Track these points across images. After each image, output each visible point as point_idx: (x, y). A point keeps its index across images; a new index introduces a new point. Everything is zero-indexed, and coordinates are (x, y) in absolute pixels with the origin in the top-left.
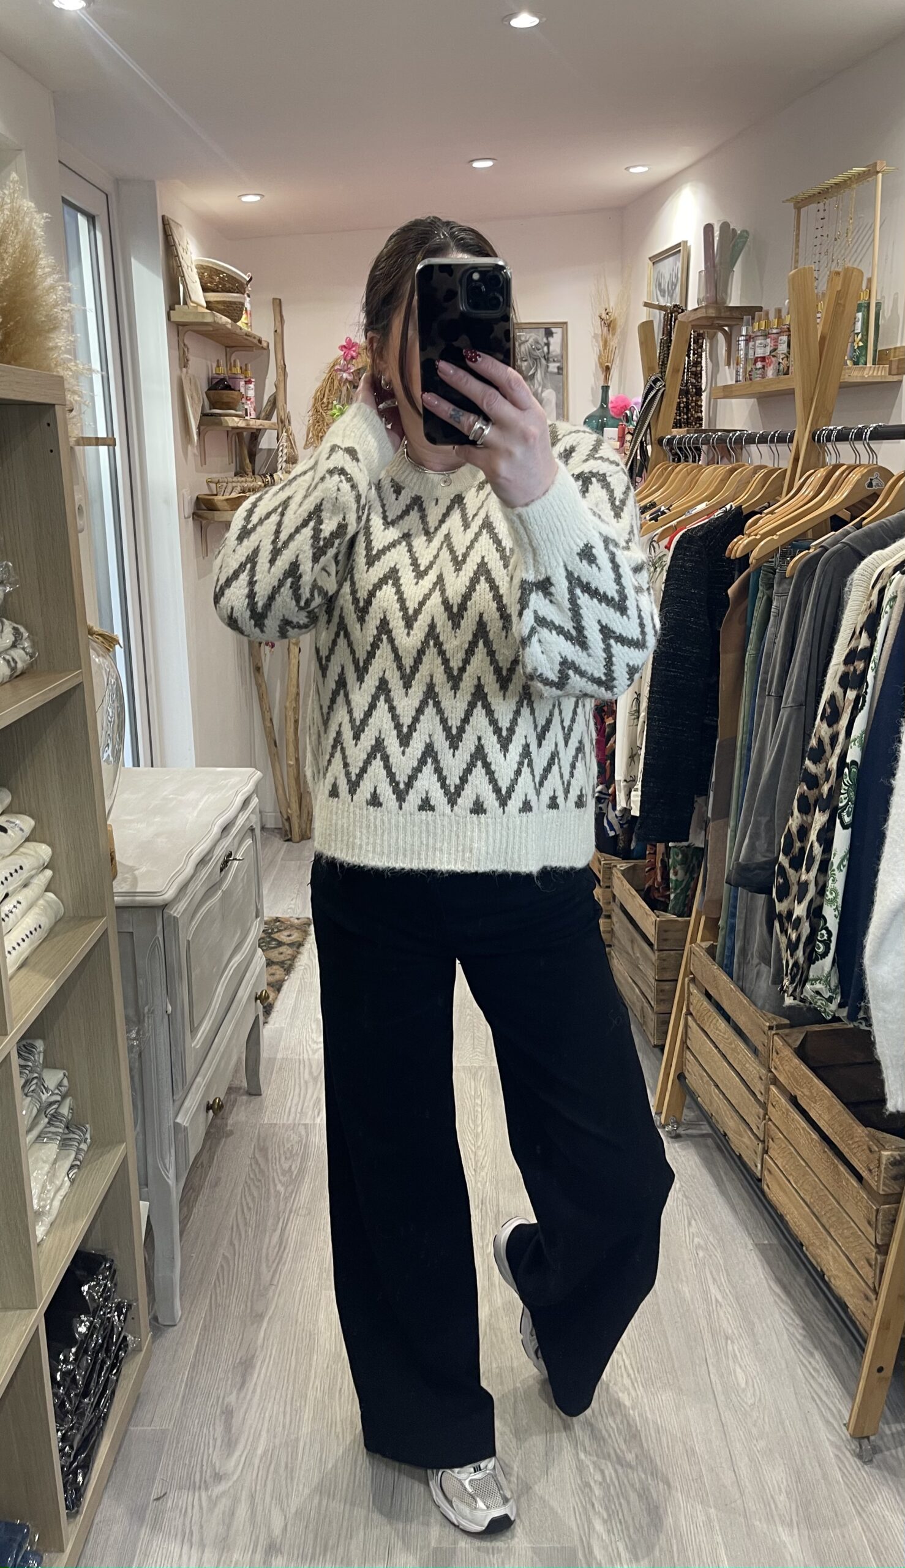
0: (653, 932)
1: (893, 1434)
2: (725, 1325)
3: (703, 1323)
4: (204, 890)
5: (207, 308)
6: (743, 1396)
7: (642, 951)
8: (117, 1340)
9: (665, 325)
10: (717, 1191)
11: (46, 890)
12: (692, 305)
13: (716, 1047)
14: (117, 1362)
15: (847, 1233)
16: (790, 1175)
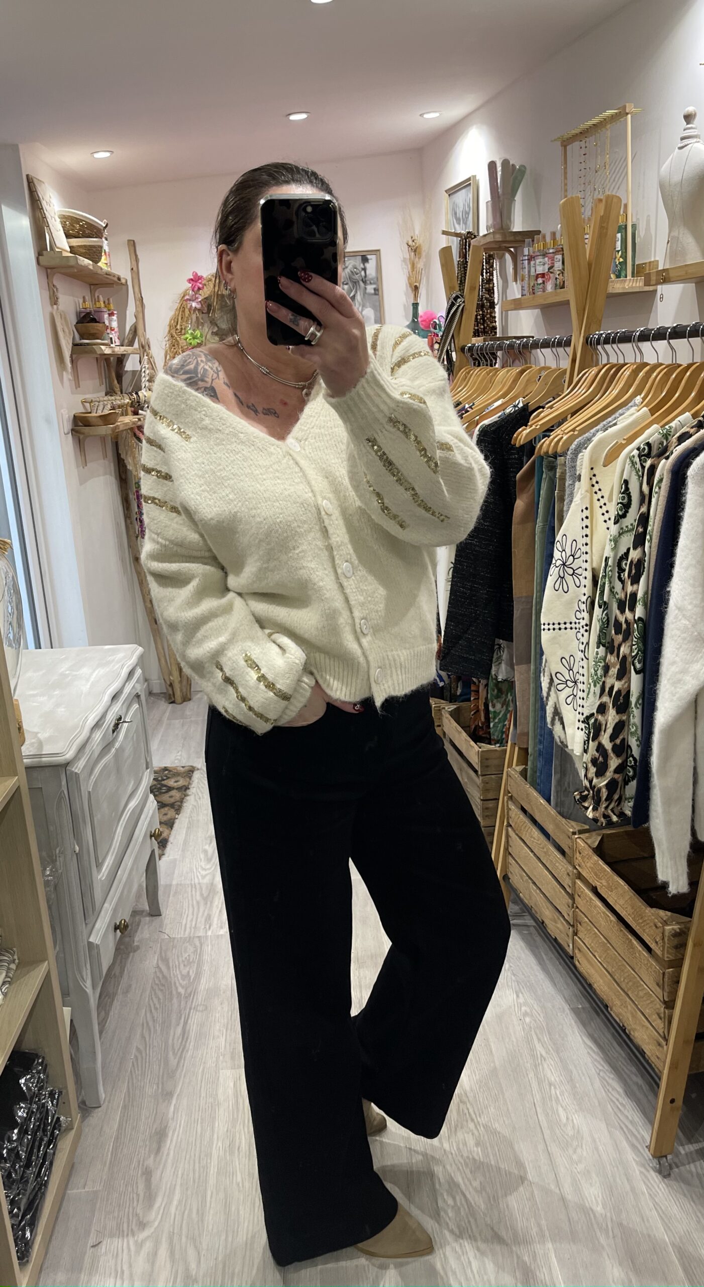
0: (477, 760)
1: (686, 1154)
2: (549, 1074)
3: (531, 1075)
4: (100, 748)
5: (71, 252)
6: (565, 1130)
7: (469, 777)
8: (52, 1121)
9: (461, 250)
10: (539, 968)
12: (483, 231)
13: (532, 851)
14: (53, 1140)
15: (641, 994)
16: (595, 951)
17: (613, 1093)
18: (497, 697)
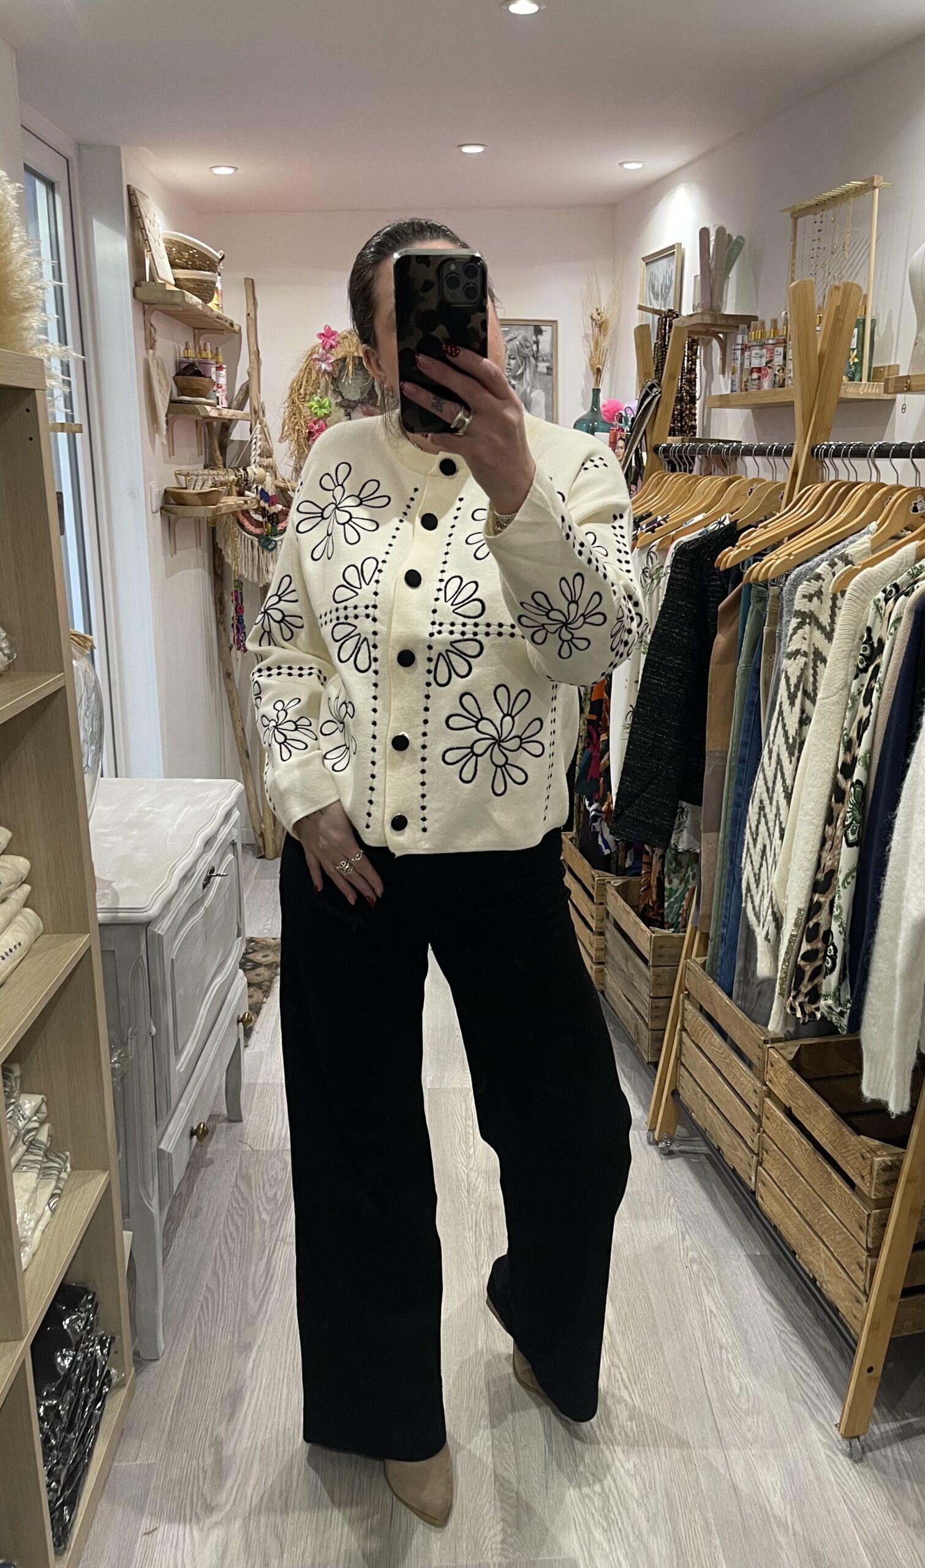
0: (648, 948)
1: (882, 1435)
2: (720, 1334)
3: (698, 1333)
4: (186, 907)
5: (177, 286)
6: (737, 1402)
7: (636, 967)
8: (101, 1375)
9: (660, 329)
10: (709, 1204)
11: (25, 906)
12: (687, 310)
13: (711, 1062)
14: (101, 1397)
15: (838, 1238)
16: (785, 1186)
17: (796, 1359)
18: (675, 871)
